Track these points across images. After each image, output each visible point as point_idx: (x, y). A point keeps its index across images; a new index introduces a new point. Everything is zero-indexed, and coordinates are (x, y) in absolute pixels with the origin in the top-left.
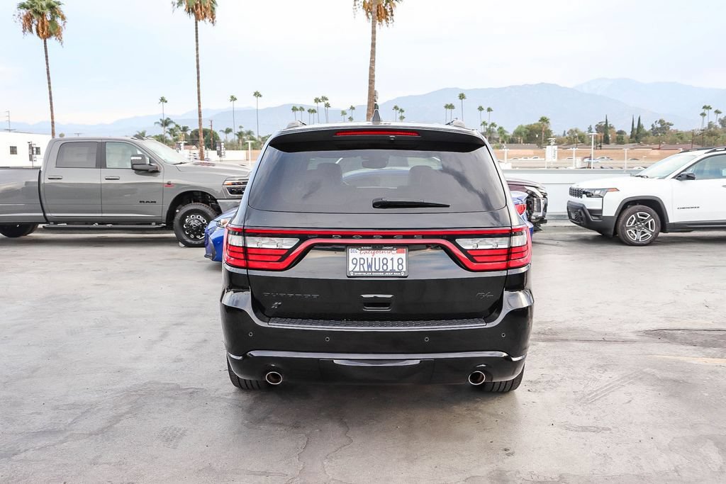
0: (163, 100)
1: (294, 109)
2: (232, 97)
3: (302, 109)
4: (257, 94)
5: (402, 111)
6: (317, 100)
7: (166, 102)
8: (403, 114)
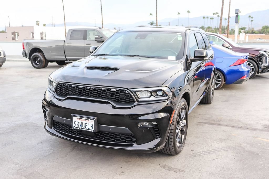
0: (151, 14)
1: (204, 18)
2: (178, 13)
3: (208, 18)
4: (188, 12)
5: (252, 18)
6: (214, 14)
7: (152, 15)
8: (253, 19)
